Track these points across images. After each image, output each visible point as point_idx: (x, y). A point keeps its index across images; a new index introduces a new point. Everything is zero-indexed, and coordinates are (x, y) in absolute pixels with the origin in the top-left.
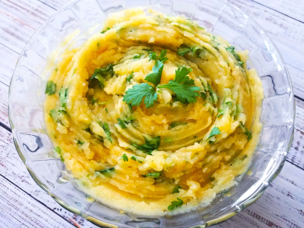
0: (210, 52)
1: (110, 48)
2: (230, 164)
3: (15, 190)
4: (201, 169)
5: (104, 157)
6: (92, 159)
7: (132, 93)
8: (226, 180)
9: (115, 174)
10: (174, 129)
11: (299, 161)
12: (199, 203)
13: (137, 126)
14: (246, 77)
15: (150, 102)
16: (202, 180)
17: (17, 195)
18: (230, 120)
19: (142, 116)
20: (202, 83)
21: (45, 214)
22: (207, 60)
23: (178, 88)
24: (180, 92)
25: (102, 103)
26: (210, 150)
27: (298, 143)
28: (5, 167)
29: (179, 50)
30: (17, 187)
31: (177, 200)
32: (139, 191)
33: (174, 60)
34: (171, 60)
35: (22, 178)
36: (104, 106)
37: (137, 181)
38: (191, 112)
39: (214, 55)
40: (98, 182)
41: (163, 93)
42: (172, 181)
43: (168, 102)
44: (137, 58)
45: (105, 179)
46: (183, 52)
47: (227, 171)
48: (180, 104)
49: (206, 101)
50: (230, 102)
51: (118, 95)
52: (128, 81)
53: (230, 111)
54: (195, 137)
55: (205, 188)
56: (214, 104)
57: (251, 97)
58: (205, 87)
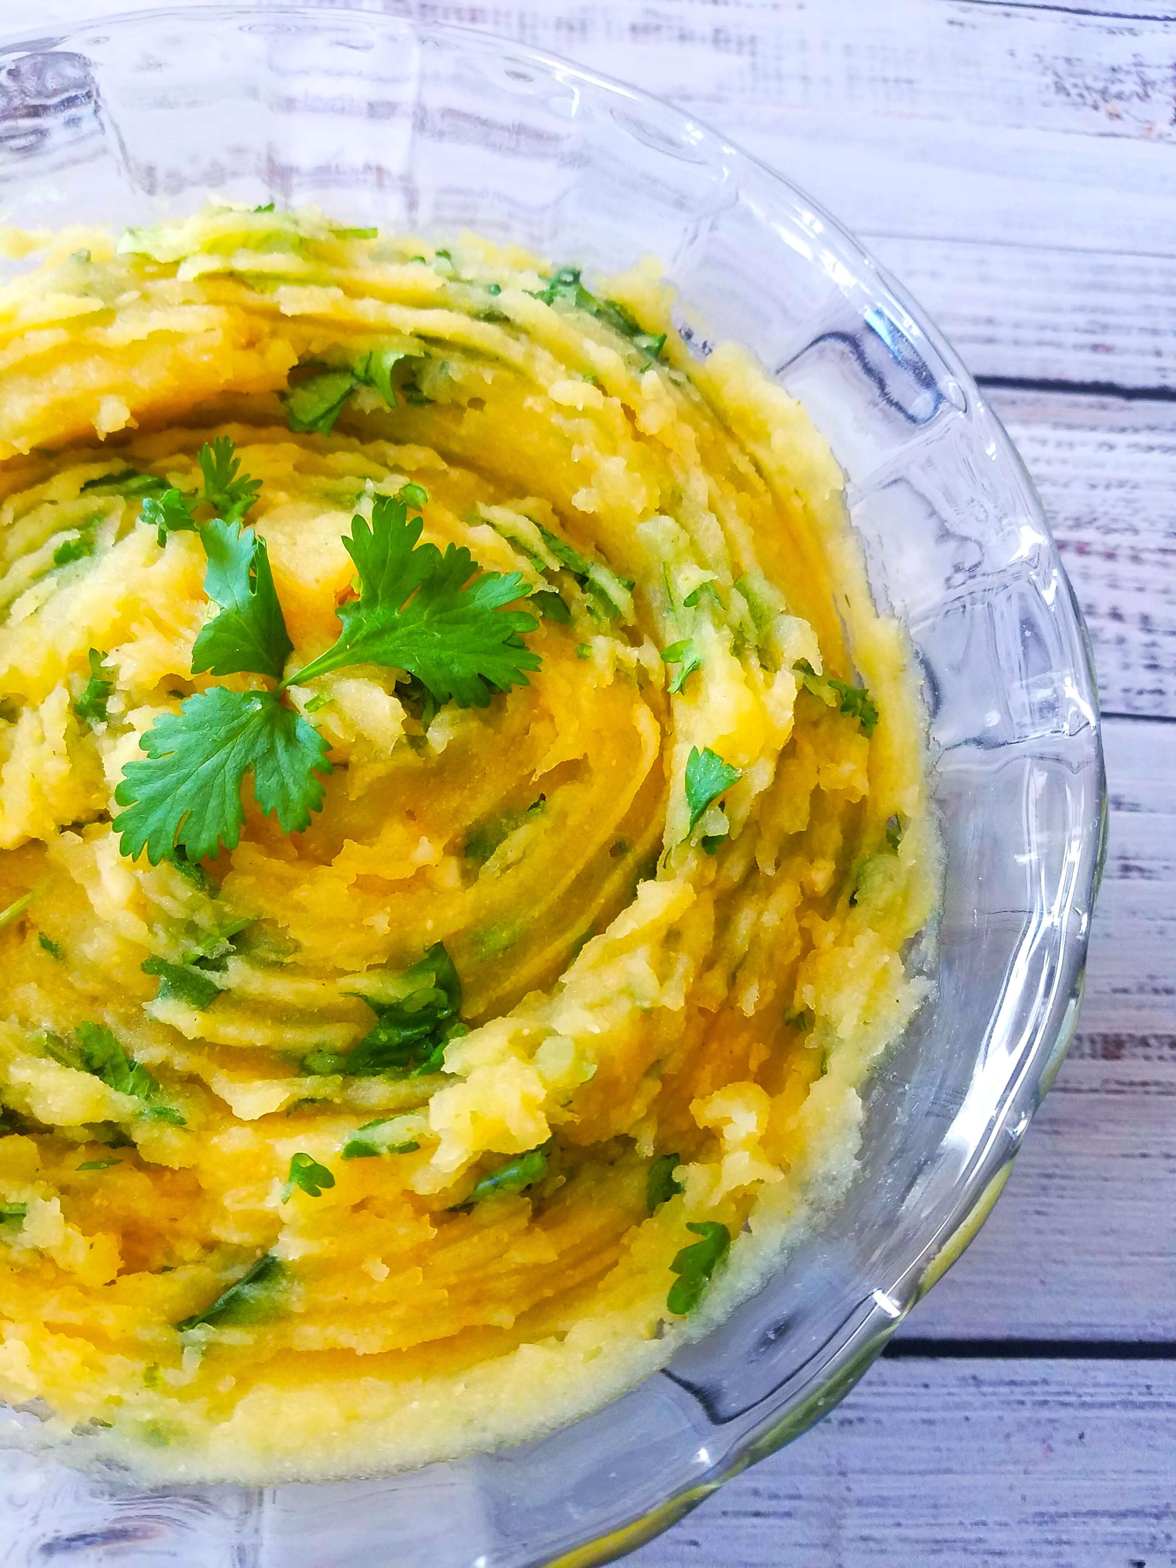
0: (471, 353)
2: (843, 901)
4: (729, 1005)
5: (186, 1224)
6: (120, 1273)
7: (158, 785)
8: (871, 996)
9: (299, 1289)
10: (492, 864)
12: (805, 1187)
13: (287, 953)
14: (708, 411)
15: (295, 793)
16: (759, 1055)
18: (748, 682)
19: (287, 884)
20: (513, 541)
22: (477, 403)
23: (410, 634)
24: (434, 653)
25: (4, 914)
26: (723, 884)
29: (292, 401)
31: (692, 1239)
32: (476, 1301)
33: (296, 474)
34: (280, 484)
36: (21, 928)
38: (539, 730)
39: (495, 360)
40: (226, 1384)
41: (346, 704)
42: (615, 1150)
44: (77, 557)
45: (257, 1342)
46: (323, 407)
47: (852, 945)
48: (463, 720)
49: (579, 630)
50: (703, 587)
51: (77, 826)
52: (92, 721)
53: (726, 631)
54: (618, 849)
55: (792, 1084)
56: (624, 629)
57: (779, 506)
58: (535, 556)
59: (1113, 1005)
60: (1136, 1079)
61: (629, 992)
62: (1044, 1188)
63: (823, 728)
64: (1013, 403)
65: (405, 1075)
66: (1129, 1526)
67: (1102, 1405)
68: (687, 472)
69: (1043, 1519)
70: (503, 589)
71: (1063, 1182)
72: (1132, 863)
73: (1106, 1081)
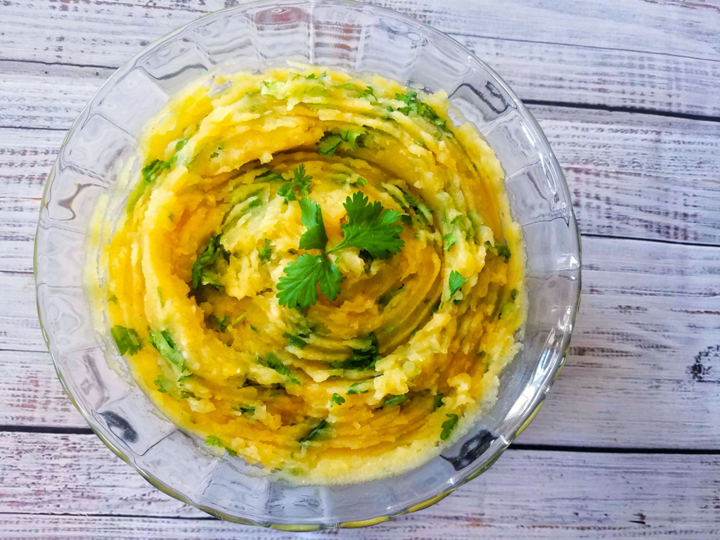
0: (382, 133)
1: (193, 206)
2: (496, 317)
3: (146, 525)
4: (460, 350)
5: (299, 412)
6: (282, 426)
8: (504, 348)
10: (388, 307)
11: (589, 225)
12: (481, 404)
13: (327, 333)
14: (460, 148)
15: (333, 289)
16: (468, 365)
17: (156, 530)
18: (471, 251)
19: (327, 313)
20: (393, 196)
21: (224, 532)
22: (382, 149)
23: (365, 236)
24: (372, 242)
25: (238, 319)
26: (460, 314)
27: (577, 193)
28: (99, 497)
29: (320, 146)
30: (146, 519)
31: (447, 419)
32: (384, 434)
33: (322, 172)
34: (319, 177)
35: (144, 497)
36: (244, 322)
37: (374, 423)
38: (403, 264)
39: (389, 135)
40: (314, 457)
41: (347, 260)
42: (424, 393)
43: (362, 273)
44: (257, 205)
45: (323, 446)
46: (331, 148)
47: (498, 332)
48: (381, 263)
49: (414, 227)
50: (457, 218)
51: (262, 293)
52: (265, 260)
53: (464, 232)
54: (426, 301)
55: (478, 374)
56: (429, 226)
57: (482, 181)
58: (401, 202)
59: (583, 337)
60: (589, 362)
61: (430, 348)
62: (555, 397)
63: (493, 261)
64: (567, 112)
65: (362, 369)
66: (574, 503)
67: (569, 466)
68: (453, 176)
69: (548, 500)
70: (392, 217)
71: (562, 395)
72: (595, 288)
73: (578, 363)
